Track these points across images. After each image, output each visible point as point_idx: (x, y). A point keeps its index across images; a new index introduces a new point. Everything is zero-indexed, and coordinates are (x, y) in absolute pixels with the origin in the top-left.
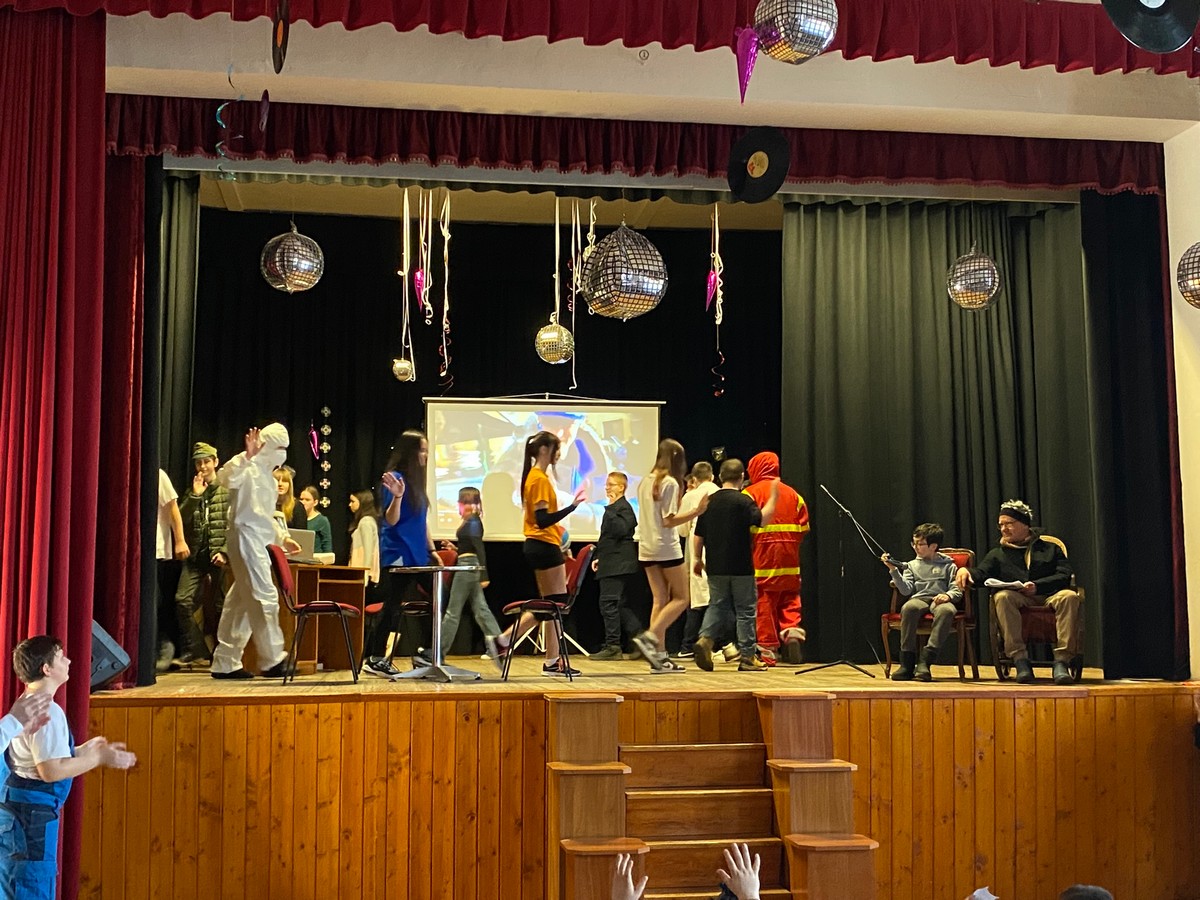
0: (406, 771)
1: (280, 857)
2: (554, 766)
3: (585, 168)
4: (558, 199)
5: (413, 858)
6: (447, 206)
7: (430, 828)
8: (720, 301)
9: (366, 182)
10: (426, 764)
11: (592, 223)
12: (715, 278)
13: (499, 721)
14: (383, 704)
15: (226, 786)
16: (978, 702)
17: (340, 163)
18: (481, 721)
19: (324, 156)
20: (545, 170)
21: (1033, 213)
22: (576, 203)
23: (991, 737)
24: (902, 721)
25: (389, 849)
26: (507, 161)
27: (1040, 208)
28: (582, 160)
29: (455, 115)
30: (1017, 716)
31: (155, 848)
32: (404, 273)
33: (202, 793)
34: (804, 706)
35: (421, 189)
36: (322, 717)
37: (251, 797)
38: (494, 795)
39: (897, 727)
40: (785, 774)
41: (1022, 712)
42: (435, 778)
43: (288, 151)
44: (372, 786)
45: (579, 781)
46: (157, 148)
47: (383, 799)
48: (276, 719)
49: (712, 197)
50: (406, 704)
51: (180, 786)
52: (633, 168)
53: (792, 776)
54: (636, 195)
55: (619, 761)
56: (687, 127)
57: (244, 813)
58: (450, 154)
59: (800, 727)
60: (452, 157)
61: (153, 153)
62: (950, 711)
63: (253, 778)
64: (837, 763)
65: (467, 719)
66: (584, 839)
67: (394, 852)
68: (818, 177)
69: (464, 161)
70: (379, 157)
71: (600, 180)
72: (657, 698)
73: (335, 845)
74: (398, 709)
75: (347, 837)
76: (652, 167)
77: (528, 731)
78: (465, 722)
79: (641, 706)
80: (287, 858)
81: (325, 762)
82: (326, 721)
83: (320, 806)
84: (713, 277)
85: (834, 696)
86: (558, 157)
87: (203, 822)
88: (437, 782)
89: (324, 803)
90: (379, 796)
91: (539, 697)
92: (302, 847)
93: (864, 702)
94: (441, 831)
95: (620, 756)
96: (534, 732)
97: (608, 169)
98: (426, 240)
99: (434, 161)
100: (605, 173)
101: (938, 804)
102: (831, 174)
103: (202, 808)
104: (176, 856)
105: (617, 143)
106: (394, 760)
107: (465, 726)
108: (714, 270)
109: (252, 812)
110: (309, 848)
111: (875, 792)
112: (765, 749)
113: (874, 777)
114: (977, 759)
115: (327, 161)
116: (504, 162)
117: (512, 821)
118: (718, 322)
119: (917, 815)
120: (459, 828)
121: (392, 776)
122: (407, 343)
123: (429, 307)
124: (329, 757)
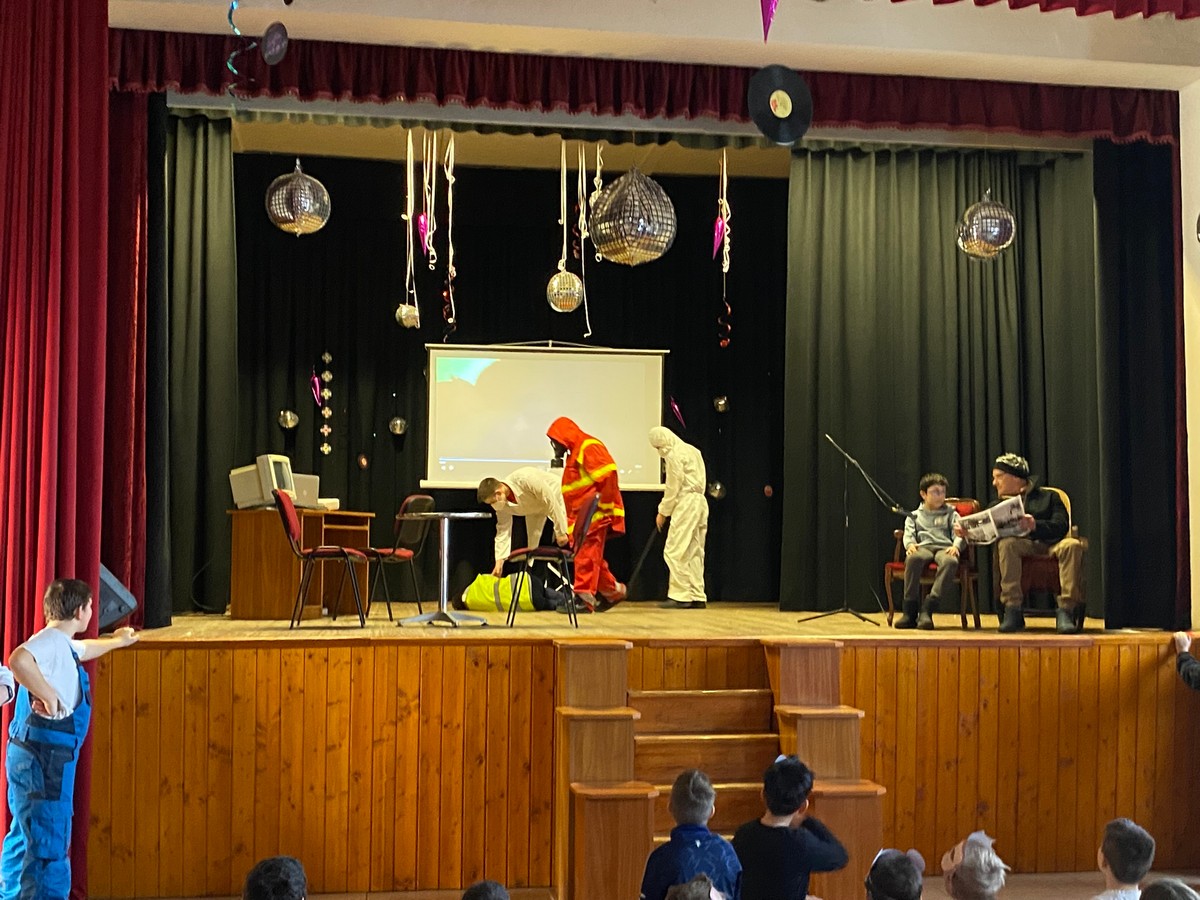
0: (415, 715)
1: (289, 799)
2: (565, 710)
3: (596, 110)
4: (564, 143)
5: (422, 798)
6: (451, 147)
7: (439, 771)
8: (727, 248)
9: (369, 122)
10: (435, 709)
11: (599, 168)
12: (723, 225)
13: (508, 666)
14: (393, 649)
15: (236, 729)
16: (983, 651)
17: (346, 101)
18: (490, 666)
19: (329, 94)
20: (554, 111)
21: (1042, 162)
22: (582, 147)
23: (996, 686)
24: (908, 669)
25: (398, 791)
26: (515, 101)
27: (1050, 157)
28: (591, 101)
29: (463, 54)
30: (1022, 666)
31: (165, 791)
32: (408, 217)
33: (211, 736)
34: (811, 653)
35: (426, 130)
36: (332, 661)
37: (262, 740)
38: (503, 739)
39: (902, 675)
40: (793, 720)
41: (1026, 660)
42: (444, 722)
43: (292, 88)
44: (381, 730)
45: (589, 726)
46: (160, 84)
47: (392, 743)
48: (286, 663)
49: (720, 141)
50: (415, 649)
51: (189, 728)
52: (644, 110)
53: (799, 722)
54: (644, 138)
55: (627, 706)
56: (700, 69)
57: (253, 757)
58: (458, 93)
59: (807, 674)
60: (459, 97)
61: (156, 90)
62: (956, 659)
63: (262, 720)
64: (844, 710)
65: (476, 664)
66: (594, 782)
67: (403, 794)
68: (830, 122)
69: (472, 100)
70: (385, 96)
71: (610, 122)
72: (665, 644)
73: (345, 788)
74: (408, 654)
75: (357, 780)
76: (663, 109)
77: (536, 676)
78: (474, 667)
79: (649, 652)
80: (296, 799)
81: (334, 705)
82: (335, 665)
83: (329, 749)
84: (720, 224)
85: (842, 644)
86: (567, 98)
87: (213, 766)
88: (445, 726)
89: (334, 746)
90: (388, 740)
91: (549, 643)
92: (312, 788)
93: (870, 650)
94: (450, 774)
95: (629, 702)
96: (542, 678)
97: (618, 111)
98: (430, 184)
99: (441, 100)
100: (616, 115)
101: (942, 751)
102: (844, 119)
103: (211, 750)
104: (185, 798)
105: (628, 84)
106: (403, 702)
107: (474, 672)
108: (721, 217)
109: (261, 755)
110: (319, 790)
111: (879, 739)
112: (772, 696)
113: (879, 723)
114: (982, 707)
115: (333, 99)
116: (512, 102)
117: (521, 765)
118: (726, 269)
119: (921, 763)
120: (468, 772)
121: (401, 720)
122: (411, 288)
123: (433, 252)
124: (338, 701)
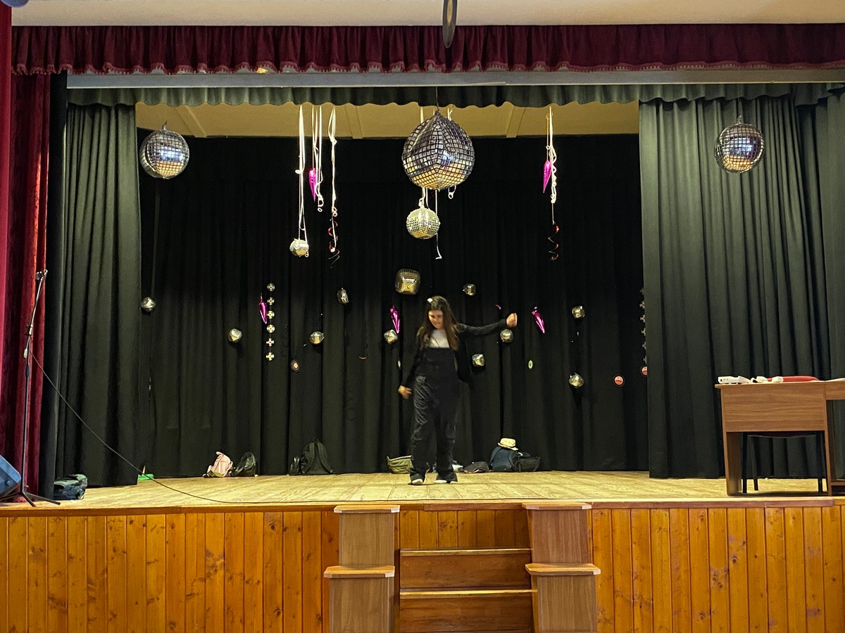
0: (221, 572)
3: (404, 67)
4: (422, 108)
6: (333, 116)
7: (243, 621)
8: (554, 184)
10: (238, 568)
12: (550, 166)
13: (300, 529)
14: (201, 515)
15: (70, 584)
16: (729, 510)
18: (284, 530)
20: (370, 70)
21: (816, 101)
23: (744, 543)
24: (660, 529)
27: (820, 96)
30: (767, 523)
32: (300, 171)
33: (50, 590)
34: (561, 514)
36: (150, 526)
37: (92, 594)
38: (297, 594)
39: (656, 535)
41: (772, 520)
42: (246, 579)
43: (159, 64)
44: (192, 586)
45: (347, 584)
46: (56, 67)
47: (202, 596)
48: (111, 528)
50: (220, 515)
51: (33, 583)
53: (539, 579)
57: (85, 608)
59: (558, 534)
61: (55, 72)
62: (705, 520)
63: (93, 577)
65: (273, 528)
69: (302, 65)
72: (439, 508)
74: (214, 520)
75: (172, 629)
77: (326, 537)
78: (271, 530)
79: (424, 515)
81: (152, 564)
82: (152, 530)
83: (149, 602)
84: (547, 165)
85: (590, 507)
87: (53, 615)
88: (247, 582)
89: (153, 599)
90: (198, 594)
93: (625, 511)
94: (252, 624)
95: (400, 560)
96: (330, 539)
97: (422, 67)
98: (318, 146)
101: (695, 602)
103: (50, 602)
105: (430, 45)
106: (210, 561)
107: (271, 535)
108: (549, 160)
109: (92, 606)
111: (637, 593)
112: (530, 553)
113: (636, 578)
114: (731, 562)
117: (314, 616)
118: (553, 201)
119: (676, 612)
120: (268, 621)
121: (209, 576)
122: (302, 227)
123: (321, 198)
124: (155, 560)
